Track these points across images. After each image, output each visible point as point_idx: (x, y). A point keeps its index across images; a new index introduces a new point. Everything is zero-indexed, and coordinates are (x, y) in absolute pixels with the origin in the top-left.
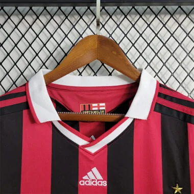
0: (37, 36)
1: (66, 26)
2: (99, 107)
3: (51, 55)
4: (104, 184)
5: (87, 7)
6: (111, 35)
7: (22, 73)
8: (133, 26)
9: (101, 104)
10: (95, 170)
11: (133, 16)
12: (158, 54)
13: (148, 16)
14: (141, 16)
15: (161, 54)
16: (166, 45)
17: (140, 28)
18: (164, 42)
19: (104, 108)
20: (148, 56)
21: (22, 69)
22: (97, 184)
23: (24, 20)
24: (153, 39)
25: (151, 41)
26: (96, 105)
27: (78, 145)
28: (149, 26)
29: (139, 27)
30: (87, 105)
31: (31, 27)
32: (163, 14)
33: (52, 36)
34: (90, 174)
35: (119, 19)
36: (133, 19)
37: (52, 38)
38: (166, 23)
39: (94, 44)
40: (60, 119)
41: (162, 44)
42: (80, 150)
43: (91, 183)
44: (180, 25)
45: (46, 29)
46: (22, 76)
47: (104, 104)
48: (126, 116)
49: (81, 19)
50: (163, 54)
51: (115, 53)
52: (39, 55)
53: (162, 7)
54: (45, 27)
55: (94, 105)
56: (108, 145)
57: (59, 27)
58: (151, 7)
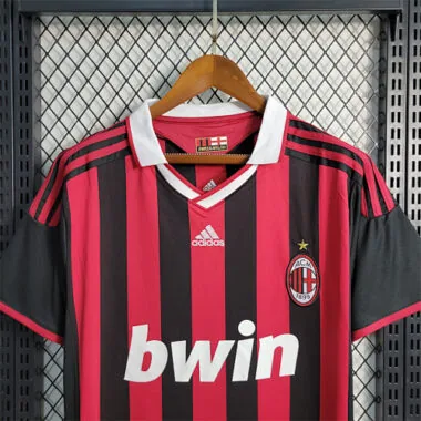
2: (219, 141)
4: (222, 243)
6: (225, 54)
9: (222, 138)
10: (209, 228)
19: (225, 143)
22: (213, 243)
26: (215, 139)
27: (187, 199)
30: (204, 139)
34: (203, 232)
35: (236, 30)
39: (209, 67)
40: (166, 162)
42: (190, 205)
43: (205, 244)
47: (225, 138)
48: (249, 162)
51: (236, 78)
55: (213, 139)
56: (226, 199)
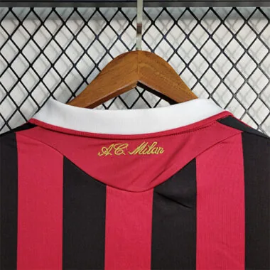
0: (42, 52)
1: (85, 37)
3: (63, 80)
5: (117, 9)
7: (18, 108)
8: (187, 37)
11: (187, 22)
12: (226, 81)
13: (210, 22)
14: (199, 22)
15: (229, 79)
16: (237, 66)
17: (198, 40)
18: (235, 62)
20: (209, 83)
21: (18, 102)
23: (21, 26)
24: (217, 57)
25: (215, 60)
28: (211, 36)
29: (196, 38)
31: (32, 37)
32: (233, 18)
33: (64, 52)
36: (187, 26)
37: (64, 55)
38: (237, 33)
41: (231, 65)
44: (258, 36)
45: (55, 41)
46: (18, 111)
49: (108, 26)
50: (232, 79)
52: (44, 80)
53: (231, 8)
54: (53, 38)
57: (75, 37)
58: (214, 8)
